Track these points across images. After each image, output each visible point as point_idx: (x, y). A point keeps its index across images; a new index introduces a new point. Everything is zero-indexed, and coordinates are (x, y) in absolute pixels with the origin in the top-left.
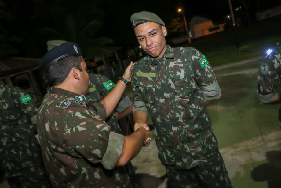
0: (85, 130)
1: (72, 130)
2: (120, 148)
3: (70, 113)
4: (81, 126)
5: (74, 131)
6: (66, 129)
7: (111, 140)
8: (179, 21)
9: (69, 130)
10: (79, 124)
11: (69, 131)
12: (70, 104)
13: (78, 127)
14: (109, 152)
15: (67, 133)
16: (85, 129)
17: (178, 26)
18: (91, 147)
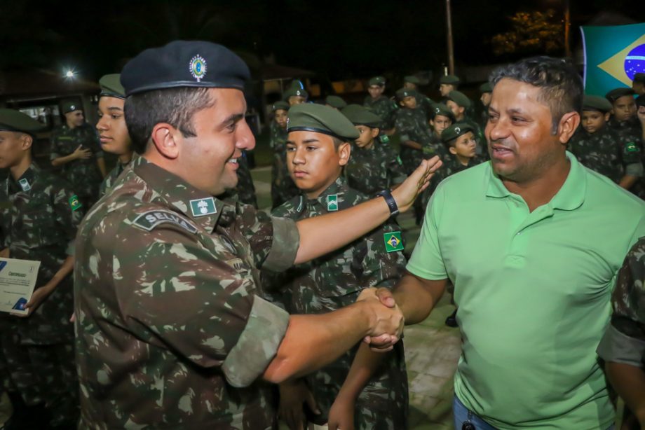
0: (191, 291)
1: (157, 288)
2: (272, 341)
3: (158, 244)
4: (183, 279)
5: (163, 289)
6: (143, 282)
7: (255, 316)
8: (550, 20)
9: (151, 285)
10: (176, 275)
11: (149, 289)
12: (162, 224)
13: (175, 281)
14: (244, 345)
15: (144, 291)
16: (193, 287)
17: (544, 33)
18: (202, 330)
